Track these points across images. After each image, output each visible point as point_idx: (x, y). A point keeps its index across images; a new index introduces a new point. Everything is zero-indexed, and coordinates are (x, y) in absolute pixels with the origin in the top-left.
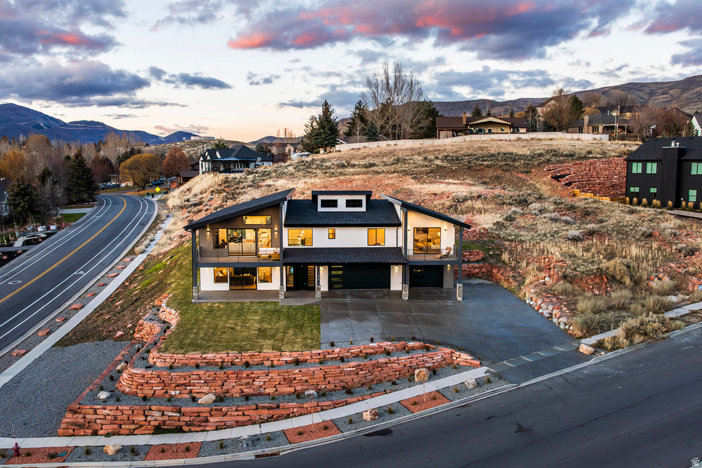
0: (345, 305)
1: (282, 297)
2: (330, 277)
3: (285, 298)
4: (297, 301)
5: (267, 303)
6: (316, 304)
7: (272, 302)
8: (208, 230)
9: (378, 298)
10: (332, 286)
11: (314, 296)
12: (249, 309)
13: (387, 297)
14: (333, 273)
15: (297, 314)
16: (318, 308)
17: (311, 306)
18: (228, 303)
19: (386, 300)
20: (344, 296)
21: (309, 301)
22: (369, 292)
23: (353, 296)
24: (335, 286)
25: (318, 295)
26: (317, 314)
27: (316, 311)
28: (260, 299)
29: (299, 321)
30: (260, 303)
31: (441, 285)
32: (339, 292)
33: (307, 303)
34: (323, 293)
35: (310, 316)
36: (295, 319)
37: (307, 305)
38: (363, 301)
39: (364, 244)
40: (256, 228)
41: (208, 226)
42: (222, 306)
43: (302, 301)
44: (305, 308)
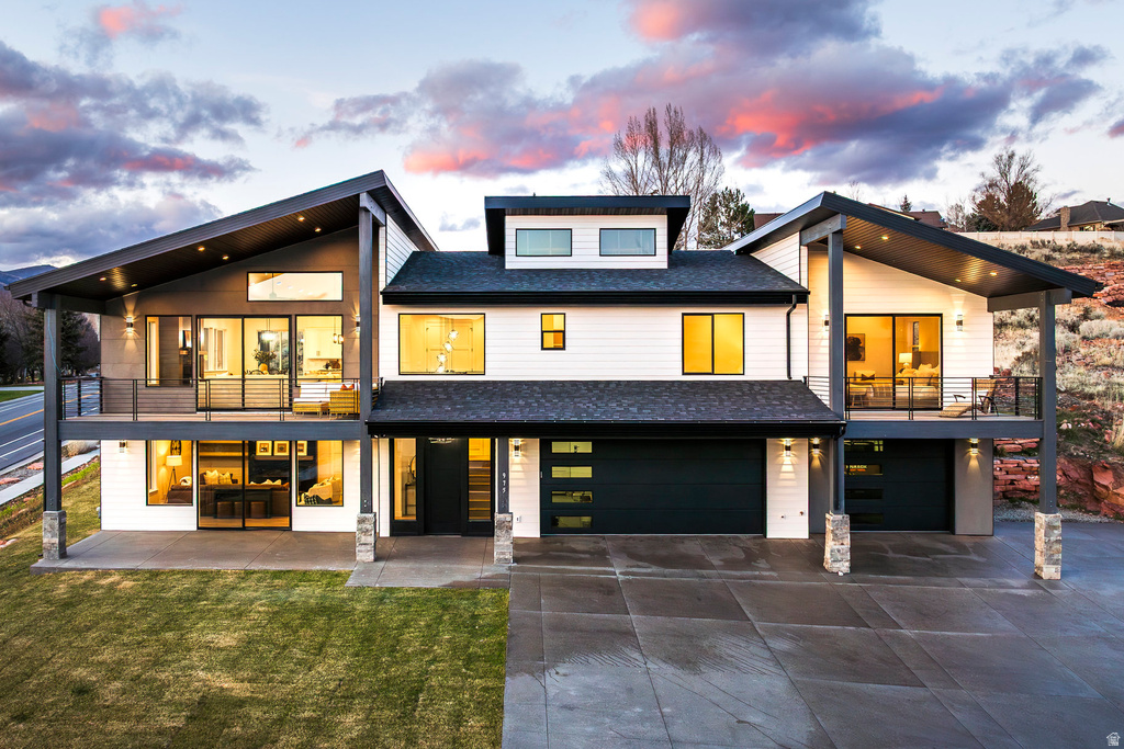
0: (609, 589)
1: (365, 555)
2: (548, 486)
3: (376, 560)
4: (419, 571)
5: (305, 576)
6: (494, 584)
7: (324, 573)
8: (131, 318)
9: (731, 564)
10: (555, 522)
11: (487, 555)
12: (219, 601)
13: (762, 564)
14: (558, 472)
15: (406, 624)
16: (497, 602)
17: (471, 590)
18: (154, 574)
19: (764, 572)
20: (600, 557)
21: (466, 571)
22: (692, 544)
23: (634, 556)
24: (564, 521)
25: (502, 547)
26: (494, 629)
27: (488, 613)
28: (283, 559)
29: (407, 659)
30: (277, 575)
31: (947, 523)
32: (581, 543)
33: (460, 578)
34: (519, 545)
35: (462, 638)
36: (393, 650)
37: (457, 589)
38: (675, 576)
39: (667, 368)
40: (289, 312)
41: (130, 307)
42: (128, 584)
43: (441, 572)
44: (443, 599)
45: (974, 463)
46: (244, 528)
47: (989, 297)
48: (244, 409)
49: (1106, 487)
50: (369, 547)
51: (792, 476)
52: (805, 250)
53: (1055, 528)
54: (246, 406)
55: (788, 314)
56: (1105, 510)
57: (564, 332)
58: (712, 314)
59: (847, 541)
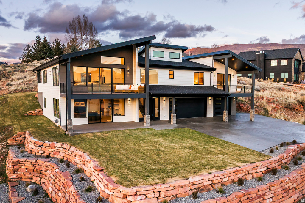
45: (234, 102)
46: (101, 123)
47: (237, 71)
48: (100, 92)
49: (243, 107)
50: (148, 123)
51: (210, 105)
52: (213, 60)
53: (254, 112)
54: (101, 91)
55: (211, 73)
56: (243, 111)
57: (173, 75)
58: (199, 72)
59: (228, 116)
